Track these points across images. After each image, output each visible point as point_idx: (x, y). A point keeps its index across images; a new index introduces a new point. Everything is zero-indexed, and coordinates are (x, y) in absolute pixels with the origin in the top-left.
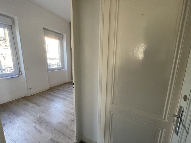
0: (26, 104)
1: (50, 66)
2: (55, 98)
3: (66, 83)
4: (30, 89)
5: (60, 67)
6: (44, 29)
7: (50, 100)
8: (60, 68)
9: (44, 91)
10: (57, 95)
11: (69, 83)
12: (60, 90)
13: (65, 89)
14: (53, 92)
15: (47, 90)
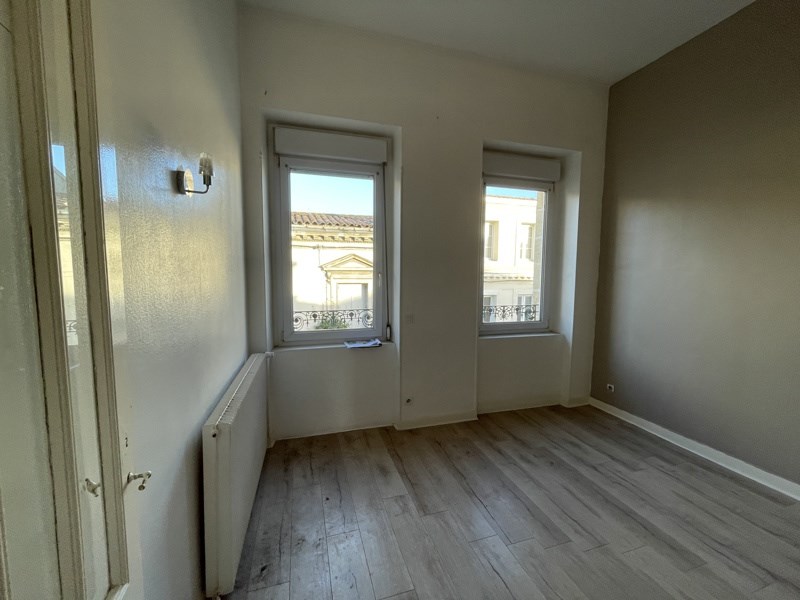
0: (384, 471)
1: (490, 310)
2: (496, 491)
3: (557, 409)
4: (408, 401)
5: (538, 318)
6: (487, 149)
7: (472, 493)
8: (535, 323)
9: (457, 424)
10: (508, 473)
11: (574, 410)
12: (523, 443)
13: (555, 452)
14: (491, 445)
15: (467, 425)
